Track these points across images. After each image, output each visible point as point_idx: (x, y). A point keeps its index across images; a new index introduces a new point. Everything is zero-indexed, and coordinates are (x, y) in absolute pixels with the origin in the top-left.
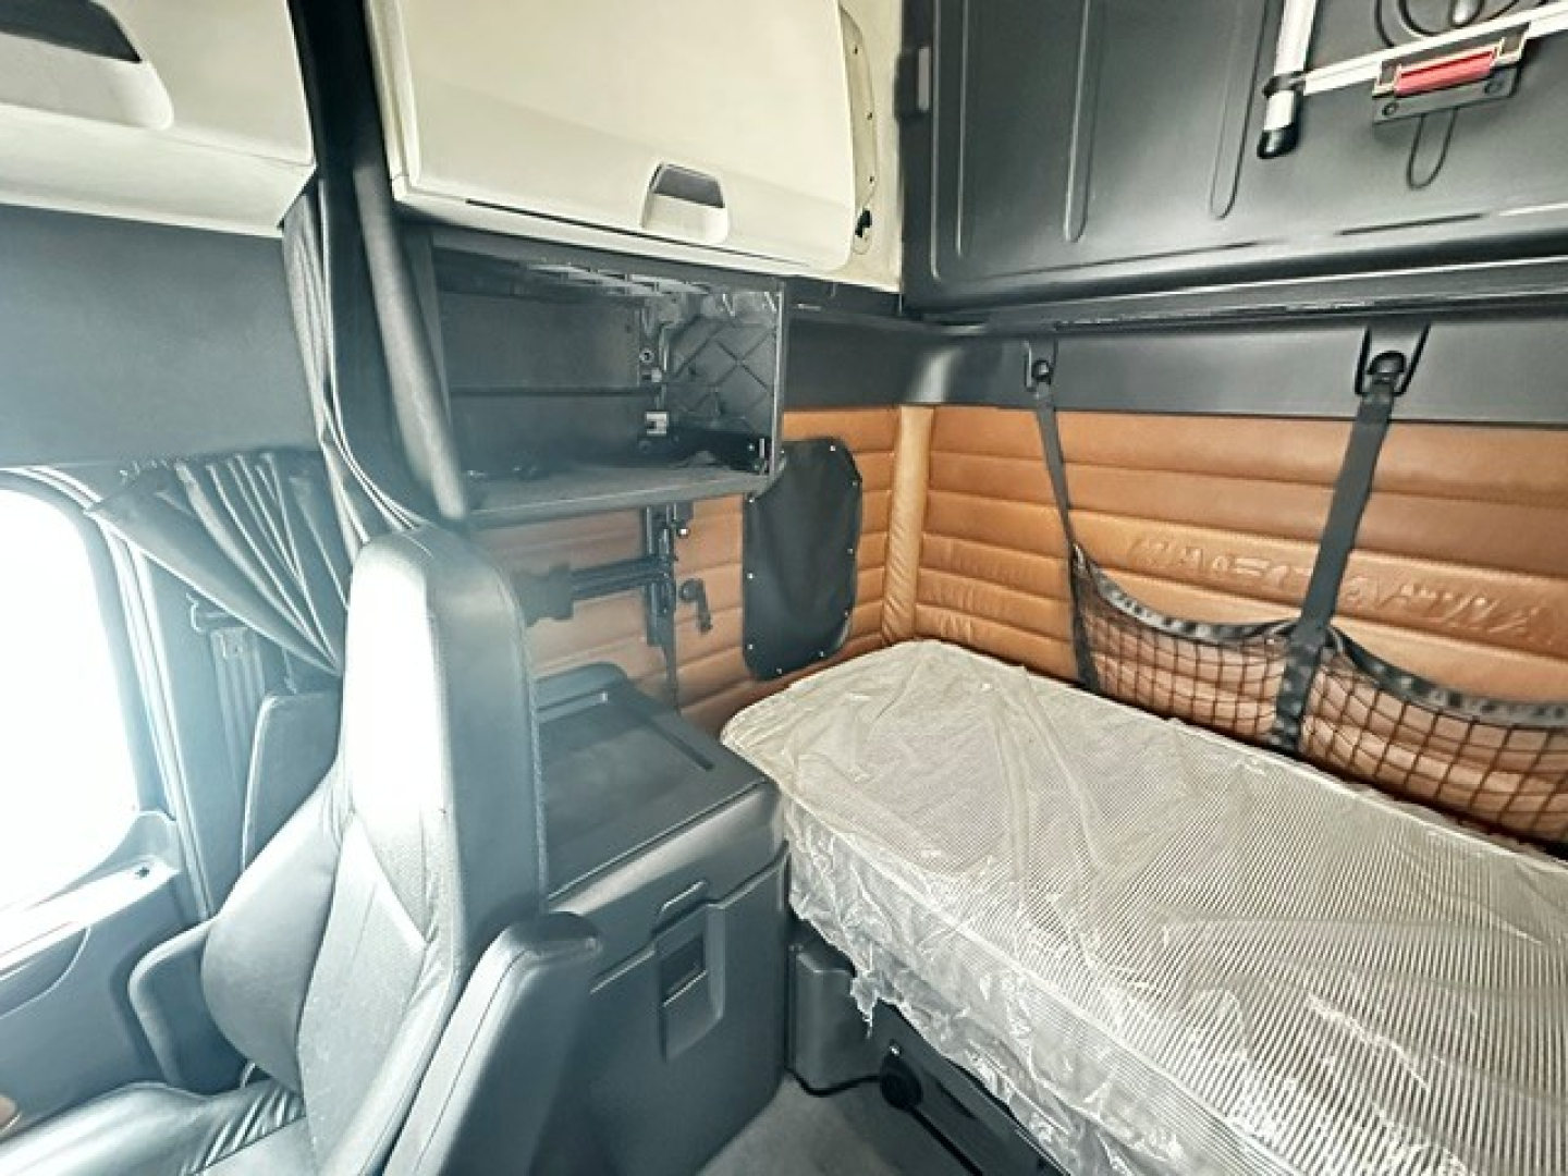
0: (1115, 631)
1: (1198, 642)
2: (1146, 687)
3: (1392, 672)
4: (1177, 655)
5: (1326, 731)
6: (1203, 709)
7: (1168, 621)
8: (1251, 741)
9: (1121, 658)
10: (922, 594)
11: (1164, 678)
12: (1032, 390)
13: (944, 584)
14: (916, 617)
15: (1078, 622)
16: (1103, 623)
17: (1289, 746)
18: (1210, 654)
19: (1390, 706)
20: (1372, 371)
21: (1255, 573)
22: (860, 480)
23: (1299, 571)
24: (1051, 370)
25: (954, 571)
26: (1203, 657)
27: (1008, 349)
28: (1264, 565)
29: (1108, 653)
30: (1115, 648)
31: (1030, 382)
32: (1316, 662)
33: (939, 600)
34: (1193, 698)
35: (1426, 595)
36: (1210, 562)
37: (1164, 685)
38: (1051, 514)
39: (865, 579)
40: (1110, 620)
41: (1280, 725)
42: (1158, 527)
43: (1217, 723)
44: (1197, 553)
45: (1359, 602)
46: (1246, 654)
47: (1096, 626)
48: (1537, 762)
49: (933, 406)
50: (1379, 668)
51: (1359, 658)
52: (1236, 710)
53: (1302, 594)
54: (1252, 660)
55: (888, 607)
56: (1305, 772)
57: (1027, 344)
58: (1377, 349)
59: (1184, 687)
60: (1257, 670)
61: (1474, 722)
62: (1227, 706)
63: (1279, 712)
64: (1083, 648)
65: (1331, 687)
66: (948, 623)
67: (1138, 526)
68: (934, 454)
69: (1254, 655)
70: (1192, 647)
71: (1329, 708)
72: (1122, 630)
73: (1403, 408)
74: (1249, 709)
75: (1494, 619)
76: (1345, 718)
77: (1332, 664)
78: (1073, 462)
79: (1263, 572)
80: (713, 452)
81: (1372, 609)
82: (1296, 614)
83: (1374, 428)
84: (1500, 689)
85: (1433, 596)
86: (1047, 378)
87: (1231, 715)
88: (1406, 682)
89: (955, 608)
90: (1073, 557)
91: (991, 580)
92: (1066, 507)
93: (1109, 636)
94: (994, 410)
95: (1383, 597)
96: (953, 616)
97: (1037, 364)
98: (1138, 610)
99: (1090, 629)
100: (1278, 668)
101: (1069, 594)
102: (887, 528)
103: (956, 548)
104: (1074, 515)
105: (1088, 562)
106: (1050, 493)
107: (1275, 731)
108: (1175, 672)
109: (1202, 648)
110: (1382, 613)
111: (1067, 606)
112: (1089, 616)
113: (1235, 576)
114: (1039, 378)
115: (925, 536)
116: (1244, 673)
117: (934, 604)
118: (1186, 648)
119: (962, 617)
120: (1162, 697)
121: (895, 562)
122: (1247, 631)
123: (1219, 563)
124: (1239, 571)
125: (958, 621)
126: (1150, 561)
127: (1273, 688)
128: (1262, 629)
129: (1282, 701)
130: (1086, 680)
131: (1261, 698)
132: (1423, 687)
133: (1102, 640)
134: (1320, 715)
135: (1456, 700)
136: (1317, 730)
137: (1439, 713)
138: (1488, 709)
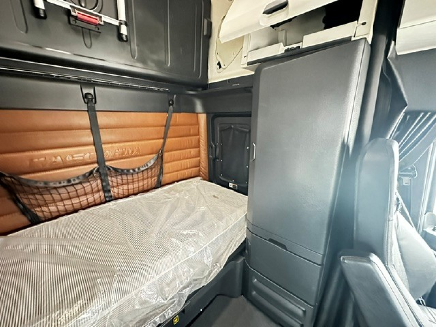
0: (38, 197)
1: (73, 185)
3: (122, 170)
4: (68, 193)
5: (116, 190)
6: (84, 203)
7: (60, 183)
8: (101, 203)
9: (47, 205)
11: (67, 202)
15: (17, 201)
16: (31, 196)
17: (111, 199)
18: (79, 187)
19: (124, 177)
20: (86, 97)
21: (82, 158)
23: (92, 154)
26: (77, 188)
28: (82, 155)
29: (39, 206)
30: (43, 202)
32: (106, 175)
34: (80, 202)
35: (121, 151)
36: (65, 159)
37: (68, 204)
40: (33, 194)
41: (106, 195)
43: (90, 205)
44: (59, 158)
45: (109, 157)
46: (89, 182)
47: (28, 199)
50: (120, 171)
51: (116, 170)
52: (94, 198)
53: (95, 159)
54: (91, 182)
56: (120, 201)
58: (85, 91)
59: (75, 201)
60: (94, 184)
62: (91, 199)
63: (104, 192)
64: (26, 210)
65: (112, 180)
69: (91, 181)
70: (72, 187)
71: (115, 184)
72: (42, 194)
73: (97, 107)
74: (97, 196)
75: (132, 152)
76: (119, 184)
77: (110, 174)
79: (83, 157)
81: (112, 157)
82: (96, 165)
83: (93, 113)
87: (93, 200)
88: (125, 171)
95: (113, 154)
99: (26, 201)
100: (99, 181)
107: (106, 197)
108: (70, 198)
109: (75, 186)
110: (114, 158)
112: (23, 196)
113: (75, 160)
116: (92, 187)
118: (70, 189)
120: (70, 208)
122: (87, 175)
123: (69, 158)
124: (76, 159)
126: (41, 166)
127: (100, 186)
128: (91, 173)
129: (104, 189)
130: (35, 221)
131: (98, 191)
132: (128, 170)
133: (34, 202)
134: (113, 187)
135: (134, 170)
136: (114, 191)
137: (132, 174)
138: (139, 169)
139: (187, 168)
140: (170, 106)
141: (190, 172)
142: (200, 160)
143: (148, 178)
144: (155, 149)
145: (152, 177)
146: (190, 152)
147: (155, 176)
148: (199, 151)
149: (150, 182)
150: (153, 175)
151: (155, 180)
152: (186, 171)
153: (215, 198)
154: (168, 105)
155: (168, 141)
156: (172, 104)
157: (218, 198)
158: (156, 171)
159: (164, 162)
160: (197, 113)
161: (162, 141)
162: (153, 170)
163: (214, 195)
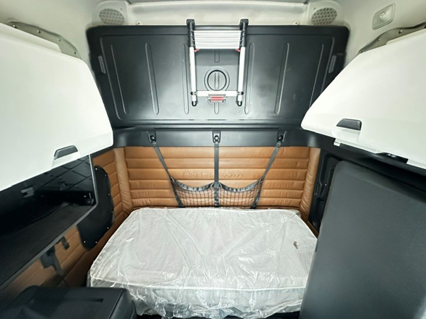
0: (183, 193)
1: (199, 191)
2: (192, 202)
3: (229, 188)
4: (196, 195)
5: (222, 200)
6: (203, 203)
7: (193, 189)
8: (212, 206)
9: (186, 198)
10: (132, 197)
11: (195, 200)
12: (152, 143)
13: (139, 193)
14: (132, 202)
15: (176, 193)
16: (181, 192)
17: (218, 205)
18: (202, 193)
19: (229, 193)
20: (215, 139)
22: (107, 174)
23: (212, 174)
24: (155, 138)
25: (141, 189)
27: (143, 133)
29: (183, 198)
31: (150, 141)
32: (218, 190)
33: (138, 196)
34: (201, 202)
36: (198, 175)
37: (195, 201)
38: (163, 170)
39: (115, 199)
40: (182, 191)
41: (216, 202)
42: (186, 170)
43: (206, 205)
44: (195, 174)
45: (222, 177)
47: (180, 193)
48: (247, 196)
49: (124, 147)
50: (227, 188)
51: (224, 187)
53: (213, 178)
55: (124, 204)
56: (222, 209)
57: (147, 132)
58: (214, 135)
59: (199, 200)
60: (210, 193)
61: (239, 192)
62: (207, 201)
63: (215, 200)
64: (178, 199)
65: (221, 192)
66: (143, 202)
67: (183, 170)
68: (127, 160)
69: (209, 191)
71: (222, 196)
72: (185, 193)
73: (220, 144)
74: (210, 200)
75: (238, 176)
76: (224, 197)
77: (221, 189)
78: (166, 158)
79: (207, 175)
80: (67, 201)
82: (213, 181)
83: (217, 149)
84: (241, 186)
85: (231, 174)
86: (155, 140)
87: (208, 203)
88: (230, 189)
89: (144, 198)
90: (171, 180)
91: (152, 189)
92: (166, 168)
93: (183, 195)
94: (142, 147)
95: (225, 175)
96: (144, 200)
97: (151, 137)
98: (187, 188)
99: (178, 195)
100: (213, 192)
101: (172, 187)
102: (118, 182)
103: (140, 183)
104: (169, 170)
105: (175, 180)
106: (161, 166)
107: (215, 203)
108: (197, 198)
110: (225, 178)
111: (172, 190)
112: (177, 191)
113: (203, 177)
114: (153, 140)
115: (130, 181)
116: (208, 194)
117: (137, 198)
118: (198, 193)
119: (146, 199)
120: (196, 203)
121: (123, 192)
122: (207, 186)
125: (145, 201)
126: (187, 177)
127: (213, 196)
128: (209, 186)
129: (215, 197)
130: (181, 206)
131: (212, 198)
132: (232, 189)
133: (181, 196)
134: (221, 198)
135: (237, 190)
136: (221, 200)
137: (235, 192)
138: (240, 190)
139: (286, 197)
140: (278, 141)
141: (289, 202)
142: (302, 193)
143: (246, 198)
144: (256, 177)
145: (250, 197)
146: (293, 183)
147: (252, 197)
148: (304, 185)
149: (247, 202)
150: (251, 196)
151: (252, 200)
152: (285, 199)
153: (294, 246)
154: (276, 140)
155: (271, 170)
156: (281, 140)
157: (297, 248)
158: (255, 194)
159: (263, 187)
160: (310, 147)
161: (265, 170)
162: (252, 192)
163: (296, 242)
